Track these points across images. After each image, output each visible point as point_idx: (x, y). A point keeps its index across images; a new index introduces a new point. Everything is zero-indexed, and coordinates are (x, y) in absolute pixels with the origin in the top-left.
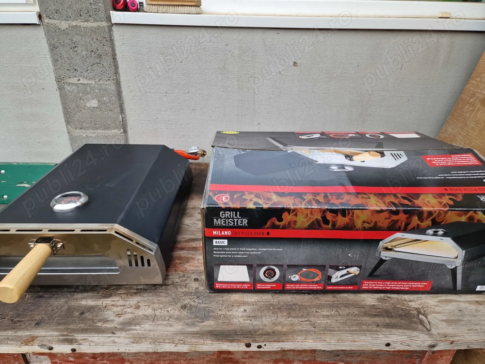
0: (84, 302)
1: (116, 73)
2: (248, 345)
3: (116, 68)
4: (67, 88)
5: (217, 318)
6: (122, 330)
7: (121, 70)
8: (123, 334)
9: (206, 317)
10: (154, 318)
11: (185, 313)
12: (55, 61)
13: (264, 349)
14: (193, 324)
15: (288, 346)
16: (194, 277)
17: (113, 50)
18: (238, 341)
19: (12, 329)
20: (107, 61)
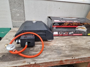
0: (32, 53)
1: (24, 8)
2: (72, 58)
3: (24, 7)
4: (13, 11)
5: (63, 53)
6: (45, 57)
8: (46, 58)
9: (61, 53)
10: (50, 55)
11: (56, 53)
12: (10, 5)
14: (59, 55)
15: (80, 57)
16: (53, 46)
17: (24, 4)
18: (70, 57)
20: (22, 6)
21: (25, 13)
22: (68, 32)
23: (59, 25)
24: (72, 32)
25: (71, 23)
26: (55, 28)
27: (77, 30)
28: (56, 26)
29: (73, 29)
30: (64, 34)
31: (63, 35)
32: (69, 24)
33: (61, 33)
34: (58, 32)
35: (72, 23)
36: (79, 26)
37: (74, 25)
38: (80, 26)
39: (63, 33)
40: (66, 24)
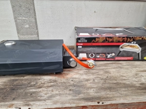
1: (35, 15)
2: (99, 103)
3: (35, 14)
5: (84, 93)
6: (48, 99)
7: (37, 15)
8: (49, 101)
10: (60, 95)
11: (71, 92)
13: (105, 104)
14: (76, 96)
15: (113, 102)
16: (71, 80)
17: (34, 8)
18: (95, 101)
19: (3, 102)
20: (32, 11)
21: (38, 23)
22: (105, 54)
23: (88, 42)
24: (113, 54)
25: (109, 37)
26: (81, 47)
27: (121, 50)
28: (82, 44)
29: (114, 49)
30: (98, 57)
31: (97, 59)
32: (107, 40)
33: (92, 55)
34: (87, 54)
35: (111, 38)
36: (125, 44)
37: (115, 41)
38: (126, 42)
39: (95, 56)
40: (101, 40)
